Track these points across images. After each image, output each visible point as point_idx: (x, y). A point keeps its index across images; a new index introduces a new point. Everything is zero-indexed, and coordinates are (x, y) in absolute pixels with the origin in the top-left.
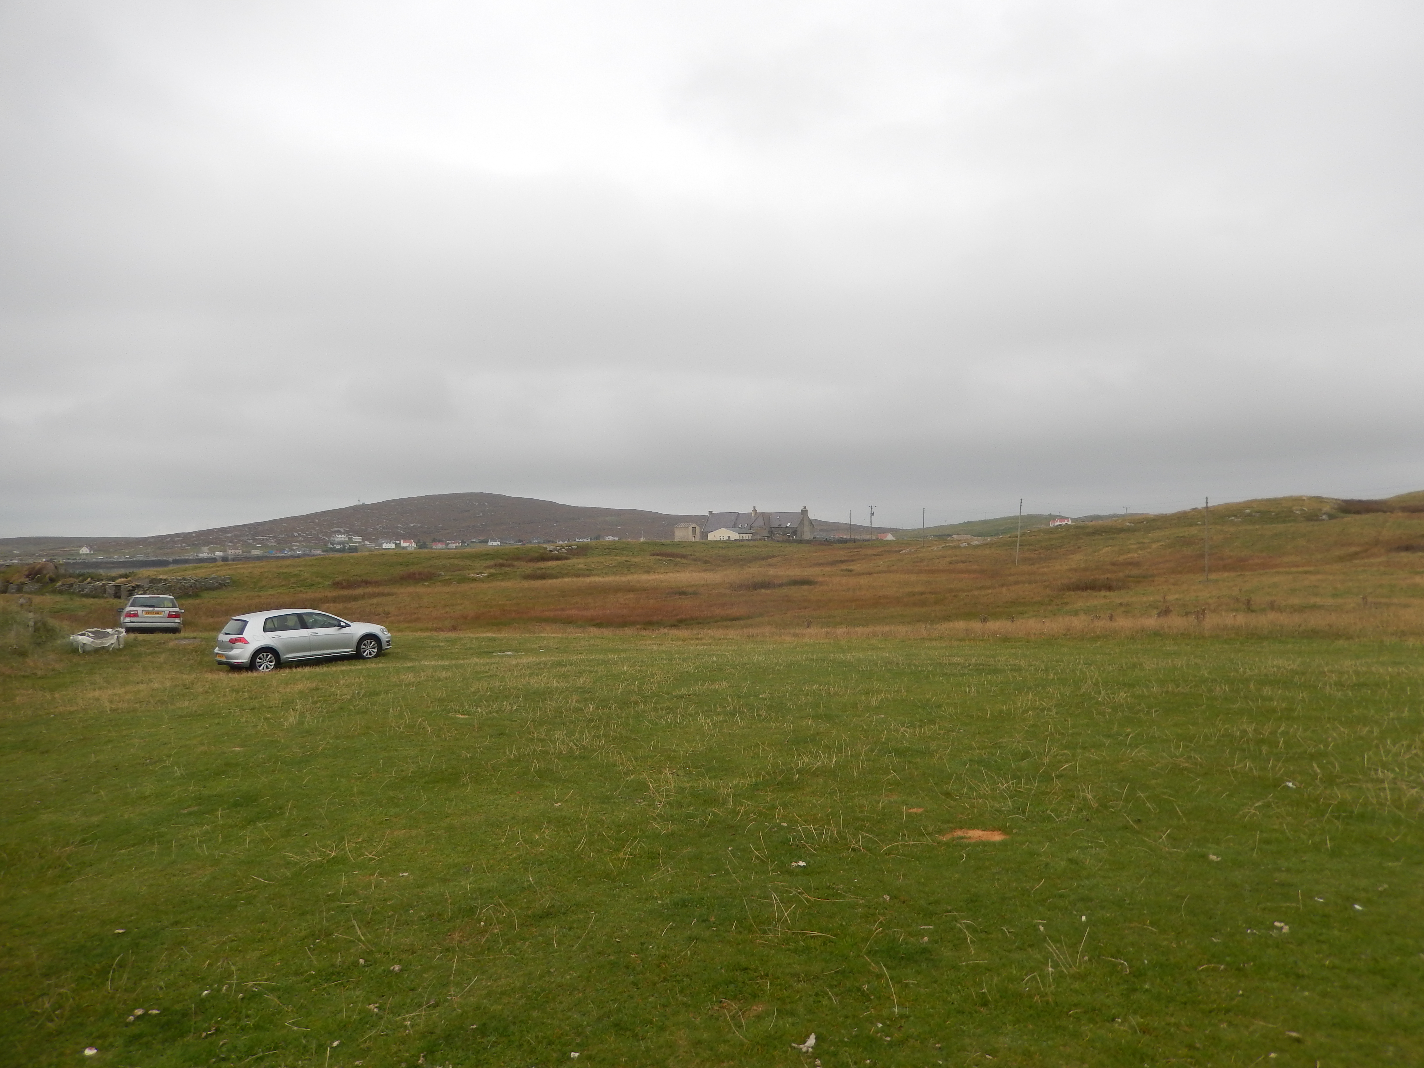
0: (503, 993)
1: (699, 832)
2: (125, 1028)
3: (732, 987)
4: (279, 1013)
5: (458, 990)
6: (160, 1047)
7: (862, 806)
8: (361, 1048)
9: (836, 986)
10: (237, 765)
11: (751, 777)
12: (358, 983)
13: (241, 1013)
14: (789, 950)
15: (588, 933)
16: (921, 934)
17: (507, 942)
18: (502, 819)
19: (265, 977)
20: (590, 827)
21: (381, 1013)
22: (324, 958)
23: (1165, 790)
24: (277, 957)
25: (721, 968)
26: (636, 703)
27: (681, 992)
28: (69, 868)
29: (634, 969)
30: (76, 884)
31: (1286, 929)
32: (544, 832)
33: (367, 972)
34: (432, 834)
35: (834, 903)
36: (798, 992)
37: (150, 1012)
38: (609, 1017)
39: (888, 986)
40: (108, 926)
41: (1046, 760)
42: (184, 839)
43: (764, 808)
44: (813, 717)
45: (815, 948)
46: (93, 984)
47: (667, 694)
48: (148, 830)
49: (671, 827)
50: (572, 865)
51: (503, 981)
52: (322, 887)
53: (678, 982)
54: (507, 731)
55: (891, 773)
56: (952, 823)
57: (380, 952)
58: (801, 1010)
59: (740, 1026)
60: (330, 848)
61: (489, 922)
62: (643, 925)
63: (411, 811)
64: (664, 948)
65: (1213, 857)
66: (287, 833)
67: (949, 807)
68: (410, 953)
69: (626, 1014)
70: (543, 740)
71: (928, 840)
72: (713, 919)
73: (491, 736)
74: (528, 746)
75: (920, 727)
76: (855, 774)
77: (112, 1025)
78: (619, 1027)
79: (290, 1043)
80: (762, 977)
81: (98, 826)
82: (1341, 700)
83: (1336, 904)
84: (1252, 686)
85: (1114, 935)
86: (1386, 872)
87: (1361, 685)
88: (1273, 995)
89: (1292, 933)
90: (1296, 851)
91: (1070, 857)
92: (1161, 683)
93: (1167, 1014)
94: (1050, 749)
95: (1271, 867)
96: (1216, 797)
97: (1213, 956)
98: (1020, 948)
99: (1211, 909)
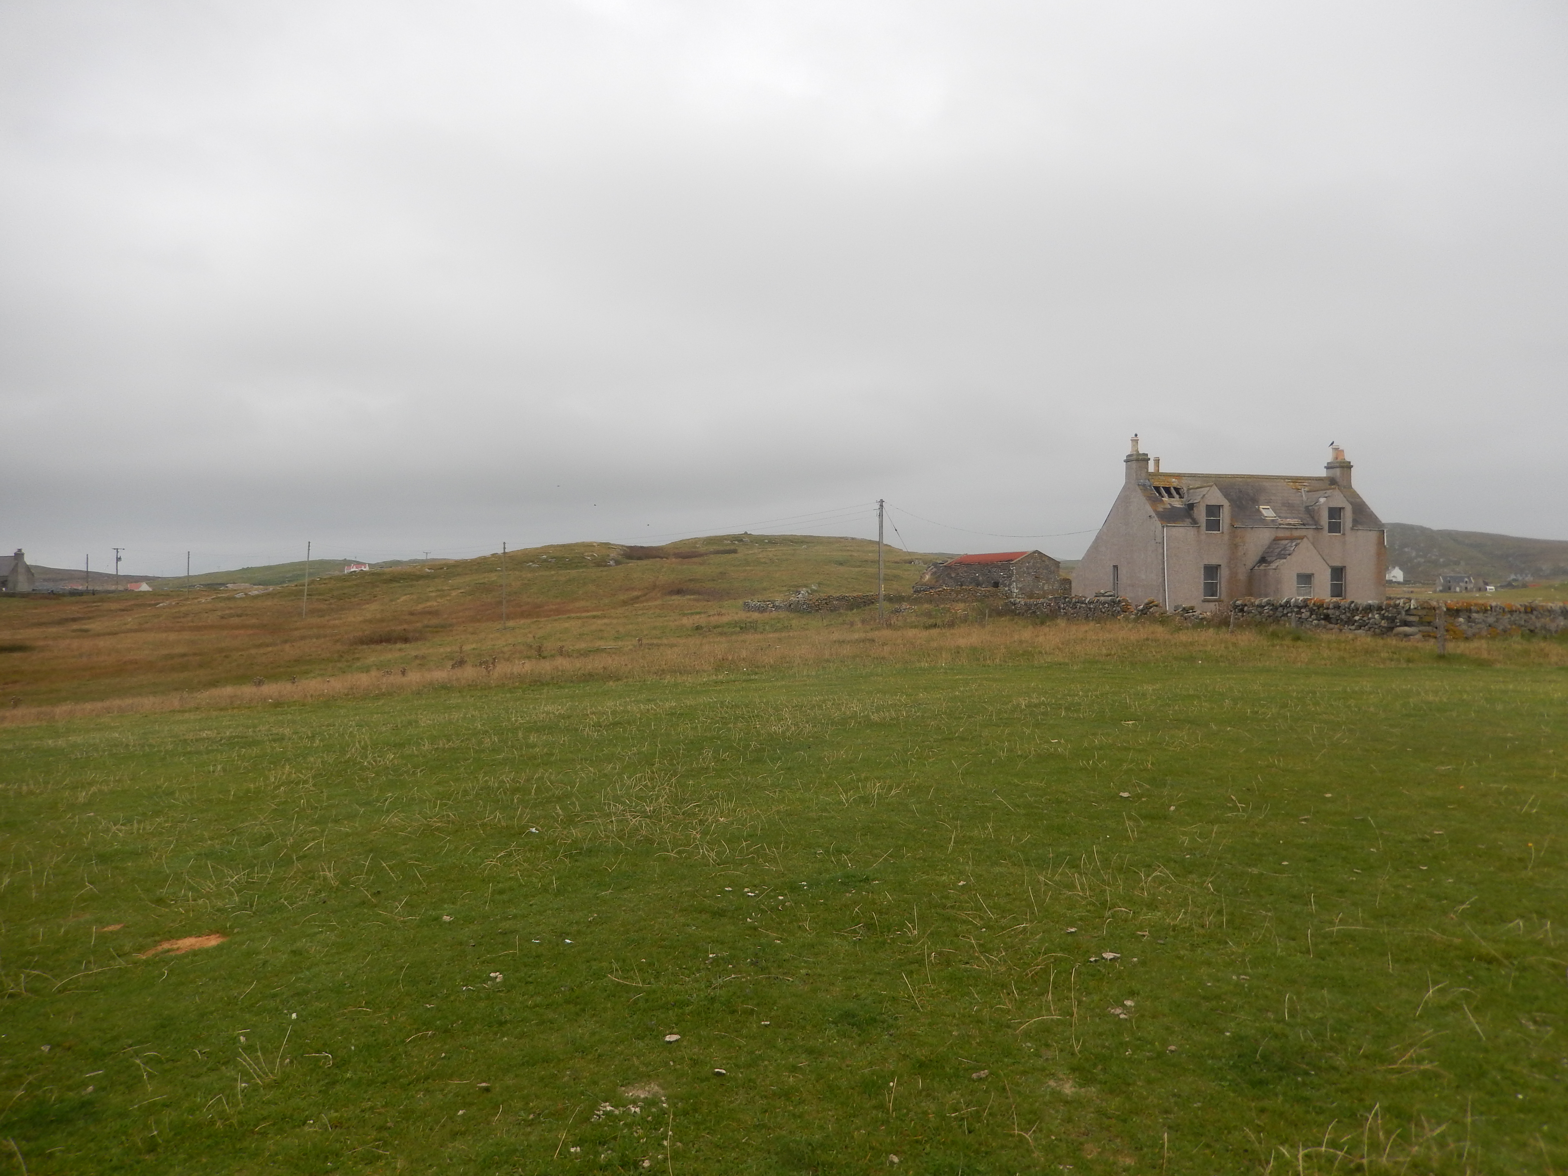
7: (35, 936)
16: (84, 1084)
23: (412, 855)
31: (500, 977)
41: (290, 841)
55: (86, 886)
56: (159, 935)
65: (446, 918)
67: (159, 916)
71: (120, 963)
75: (139, 822)
76: (34, 895)
82: (596, 740)
83: (550, 942)
84: (520, 735)
85: (324, 1026)
86: (598, 901)
87: (616, 724)
88: (474, 1049)
89: (505, 980)
90: (526, 896)
91: (294, 948)
92: (433, 739)
93: (364, 1099)
94: (296, 828)
95: (498, 917)
96: (462, 854)
97: (424, 1024)
98: (211, 1070)
99: (433, 974)
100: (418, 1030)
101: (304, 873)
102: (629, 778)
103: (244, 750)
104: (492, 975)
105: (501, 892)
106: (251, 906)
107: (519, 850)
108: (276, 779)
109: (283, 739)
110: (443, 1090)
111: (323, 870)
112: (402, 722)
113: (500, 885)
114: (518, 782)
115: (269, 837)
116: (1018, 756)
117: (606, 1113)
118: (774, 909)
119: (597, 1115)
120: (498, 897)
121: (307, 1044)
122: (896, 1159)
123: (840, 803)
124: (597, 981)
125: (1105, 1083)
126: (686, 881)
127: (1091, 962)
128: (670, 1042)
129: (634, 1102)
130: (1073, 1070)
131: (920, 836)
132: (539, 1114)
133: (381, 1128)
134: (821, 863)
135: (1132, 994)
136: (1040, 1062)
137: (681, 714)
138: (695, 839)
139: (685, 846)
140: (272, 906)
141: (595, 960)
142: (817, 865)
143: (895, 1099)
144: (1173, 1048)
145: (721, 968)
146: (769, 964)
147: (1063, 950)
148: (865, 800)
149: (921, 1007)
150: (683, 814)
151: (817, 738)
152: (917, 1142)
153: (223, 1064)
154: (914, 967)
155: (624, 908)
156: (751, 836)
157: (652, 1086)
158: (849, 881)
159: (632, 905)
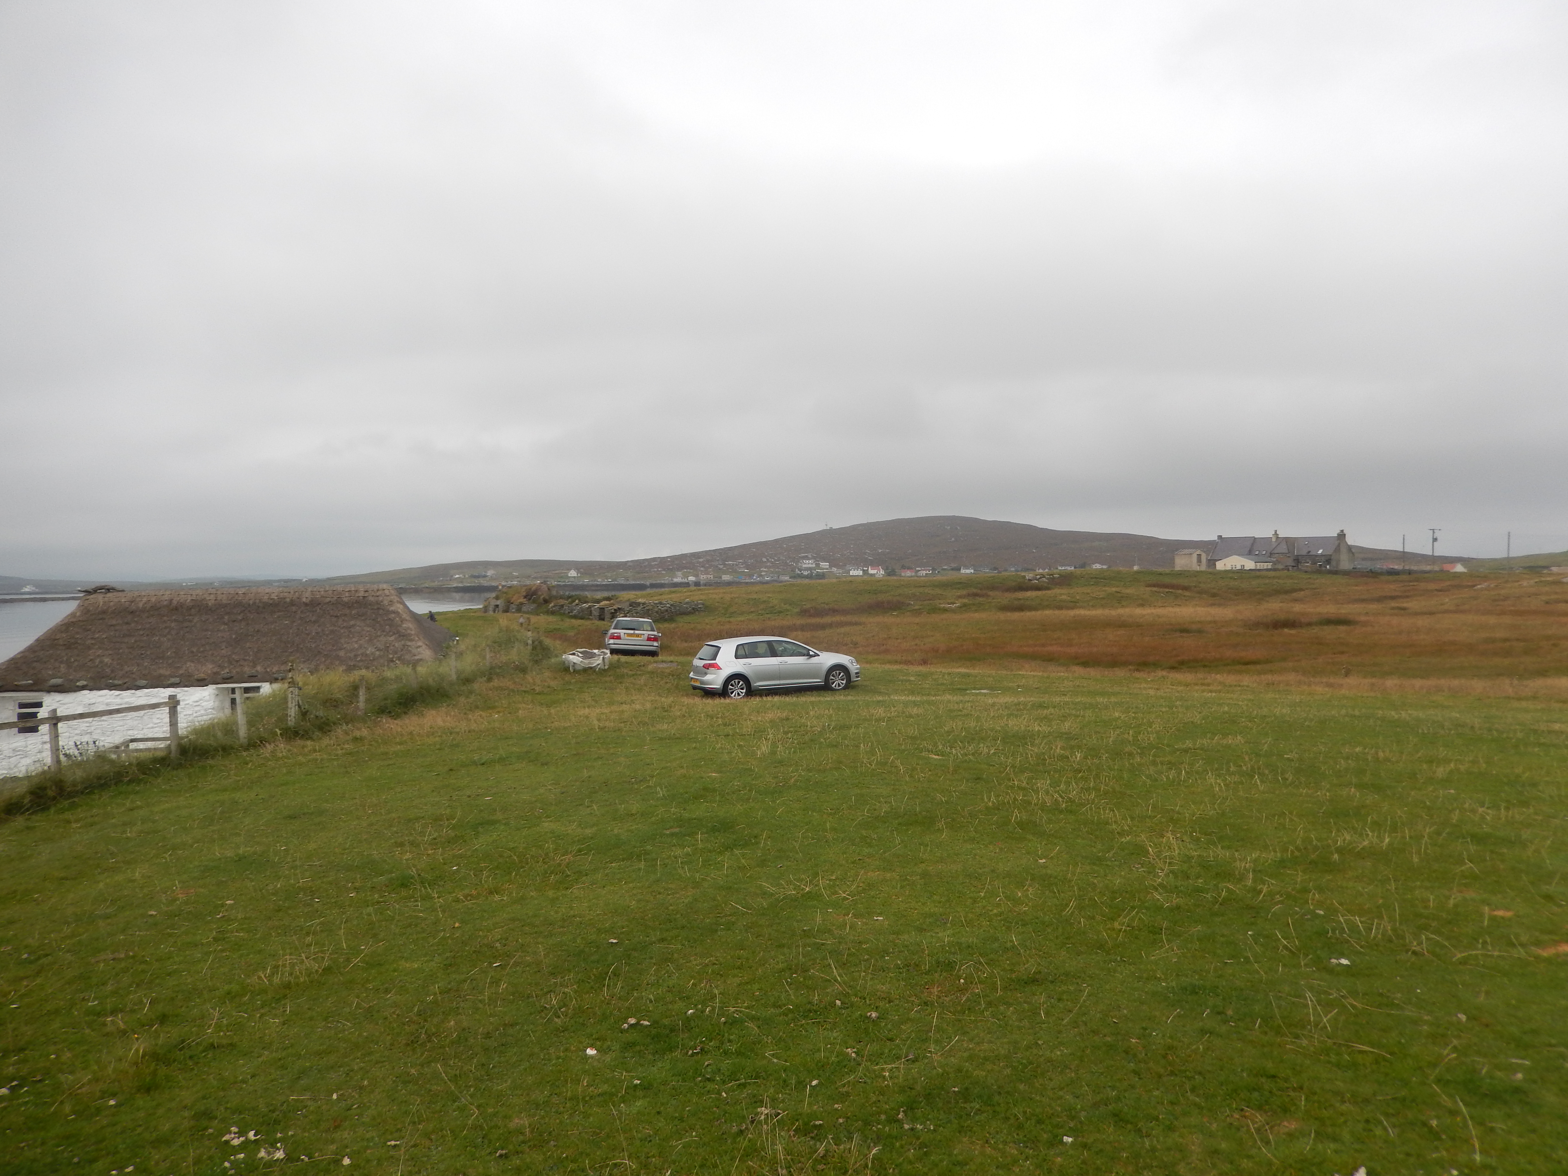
0: (986, 1059)
1: (1210, 909)
2: (620, 1034)
3: (1256, 1095)
4: (760, 1042)
5: (938, 1048)
6: (650, 1057)
7: (1425, 901)
8: (839, 1092)
9: (1393, 1115)
10: (714, 790)
11: (1275, 851)
12: (835, 1025)
13: (723, 1036)
14: (1329, 1062)
15: (1080, 1008)
16: (1514, 1069)
17: (989, 1004)
18: (980, 871)
19: (746, 1005)
20: (1079, 889)
21: (859, 1059)
22: (802, 995)
24: (756, 986)
25: (1242, 1071)
26: (1130, 754)
27: (1193, 1090)
28: (568, 876)
29: (1135, 1055)
30: (575, 891)
32: (1027, 890)
33: (843, 1014)
34: (906, 879)
35: (1389, 1015)
36: (1342, 1114)
37: (642, 1022)
38: (1106, 1105)
39: (1466, 1126)
40: (603, 935)
42: (667, 859)
43: (1293, 890)
44: (1357, 786)
45: (1364, 1065)
46: (592, 988)
47: (1168, 746)
48: (635, 847)
49: (1176, 901)
50: (1060, 930)
51: (986, 1046)
52: (798, 921)
53: (1189, 1078)
54: (984, 776)
55: (1465, 864)
56: (1555, 934)
57: (856, 996)
58: (1346, 1136)
59: (1267, 1143)
60: (804, 882)
61: (969, 980)
62: (1145, 1007)
63: (884, 852)
64: (1171, 1037)
66: (763, 863)
68: (887, 1001)
69: (1127, 1105)
70: (1024, 789)
71: (1521, 952)
72: (1230, 1012)
73: (967, 781)
74: (1007, 794)
75: (1507, 809)
76: (1416, 860)
77: (609, 1029)
78: (1118, 1118)
79: (770, 1075)
80: (1294, 1089)
81: (592, 838)
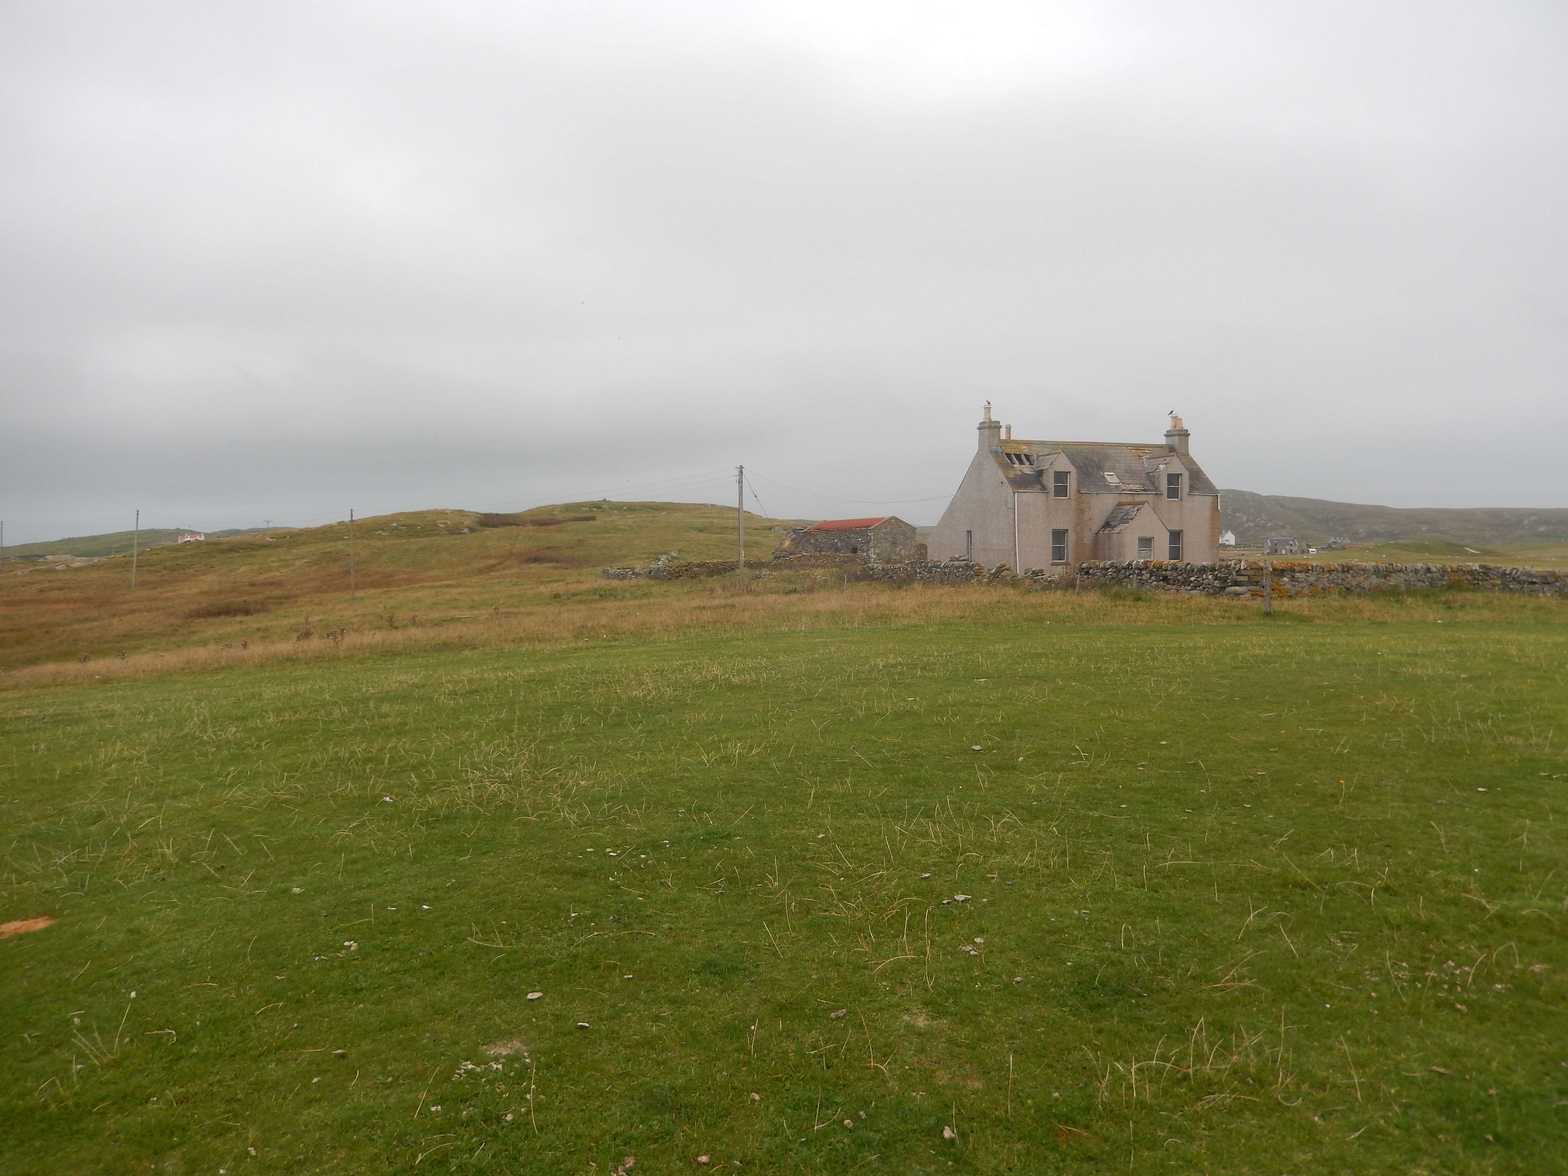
31: (354, 946)
41: (123, 819)
65: (296, 890)
82: (452, 709)
83: (407, 909)
84: (372, 705)
85: (166, 1003)
86: (457, 867)
87: (472, 692)
88: (327, 1017)
89: (360, 949)
90: (380, 865)
91: (132, 927)
92: (278, 712)
93: (212, 1073)
94: (131, 804)
95: (352, 887)
96: (312, 825)
97: (274, 996)
98: (43, 1053)
99: (282, 946)
100: (268, 1002)
101: (140, 851)
102: (487, 745)
103: (69, 728)
104: (346, 944)
105: (355, 862)
106: (83, 886)
107: (372, 820)
108: (106, 757)
109: (113, 715)
110: (296, 1059)
111: (161, 847)
112: (244, 695)
113: (353, 855)
114: (370, 752)
115: (101, 816)
116: (876, 714)
117: (467, 1072)
118: (636, 868)
119: (458, 1074)
120: (350, 867)
121: (148, 1022)
122: (757, 1097)
123: (702, 763)
124: (457, 945)
125: (956, 1014)
126: (547, 844)
127: (944, 904)
128: (532, 1000)
129: (496, 1060)
130: (926, 1004)
131: (780, 793)
132: (398, 1077)
133: (229, 1102)
134: (683, 822)
135: (982, 932)
136: (896, 999)
137: (540, 681)
138: (555, 803)
139: (545, 809)
140: (105, 887)
141: (454, 924)
142: (679, 824)
143: (757, 1041)
144: (1019, 979)
145: (583, 927)
146: (632, 920)
147: (916, 894)
148: (727, 760)
149: (782, 954)
150: (544, 779)
151: (678, 701)
152: (777, 1079)
153: (55, 1047)
154: (773, 917)
155: (483, 873)
156: (612, 798)
157: (515, 1042)
158: (711, 838)
159: (492, 869)
